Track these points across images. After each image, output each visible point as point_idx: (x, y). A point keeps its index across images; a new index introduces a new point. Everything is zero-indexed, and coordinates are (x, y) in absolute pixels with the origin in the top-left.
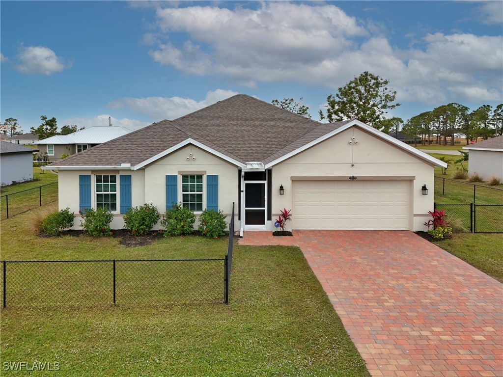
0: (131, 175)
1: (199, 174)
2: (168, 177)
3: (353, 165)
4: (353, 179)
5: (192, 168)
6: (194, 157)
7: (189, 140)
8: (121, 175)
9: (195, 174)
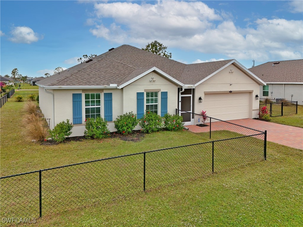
0: (111, 94)
1: (156, 91)
2: (138, 94)
3: (231, 85)
4: (231, 92)
5: (152, 87)
6: (155, 80)
7: (154, 68)
8: (104, 93)
9: (154, 91)
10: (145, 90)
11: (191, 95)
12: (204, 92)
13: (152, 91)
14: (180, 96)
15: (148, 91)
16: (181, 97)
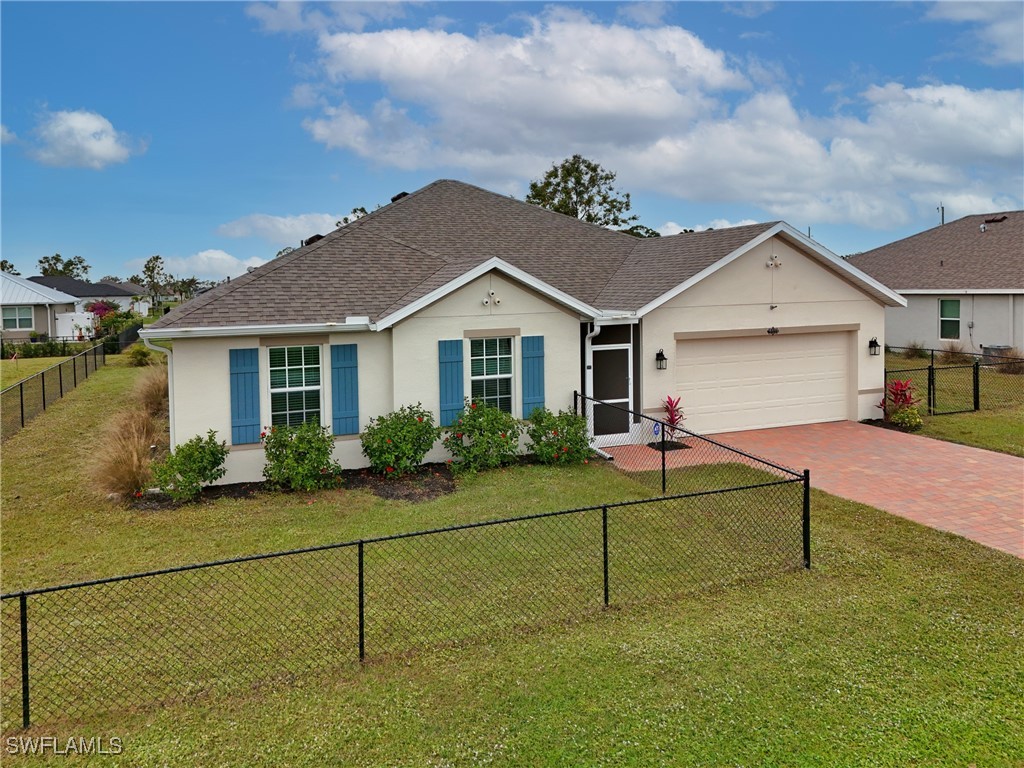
0: (356, 345)
1: (505, 335)
2: (443, 345)
3: (772, 308)
4: (773, 332)
5: (491, 323)
6: (498, 299)
7: (495, 262)
8: (332, 346)
9: (498, 336)
10: (466, 333)
11: (629, 347)
12: (675, 334)
13: (491, 336)
14: (590, 349)
15: (477, 337)
16: (594, 352)
